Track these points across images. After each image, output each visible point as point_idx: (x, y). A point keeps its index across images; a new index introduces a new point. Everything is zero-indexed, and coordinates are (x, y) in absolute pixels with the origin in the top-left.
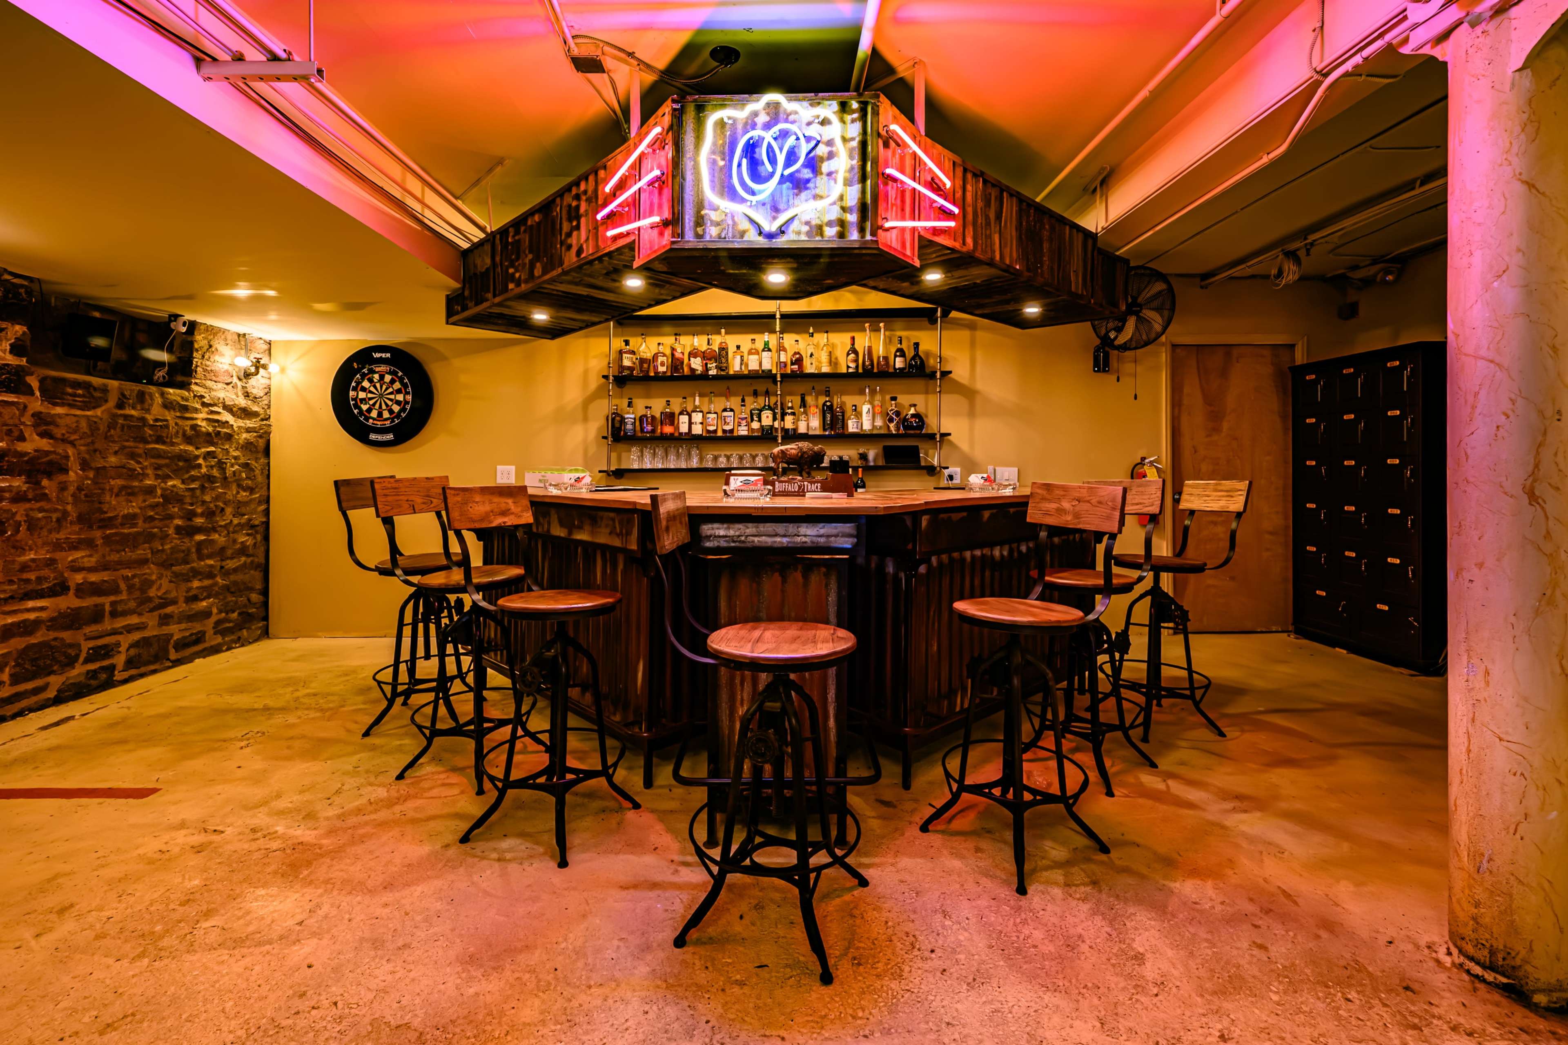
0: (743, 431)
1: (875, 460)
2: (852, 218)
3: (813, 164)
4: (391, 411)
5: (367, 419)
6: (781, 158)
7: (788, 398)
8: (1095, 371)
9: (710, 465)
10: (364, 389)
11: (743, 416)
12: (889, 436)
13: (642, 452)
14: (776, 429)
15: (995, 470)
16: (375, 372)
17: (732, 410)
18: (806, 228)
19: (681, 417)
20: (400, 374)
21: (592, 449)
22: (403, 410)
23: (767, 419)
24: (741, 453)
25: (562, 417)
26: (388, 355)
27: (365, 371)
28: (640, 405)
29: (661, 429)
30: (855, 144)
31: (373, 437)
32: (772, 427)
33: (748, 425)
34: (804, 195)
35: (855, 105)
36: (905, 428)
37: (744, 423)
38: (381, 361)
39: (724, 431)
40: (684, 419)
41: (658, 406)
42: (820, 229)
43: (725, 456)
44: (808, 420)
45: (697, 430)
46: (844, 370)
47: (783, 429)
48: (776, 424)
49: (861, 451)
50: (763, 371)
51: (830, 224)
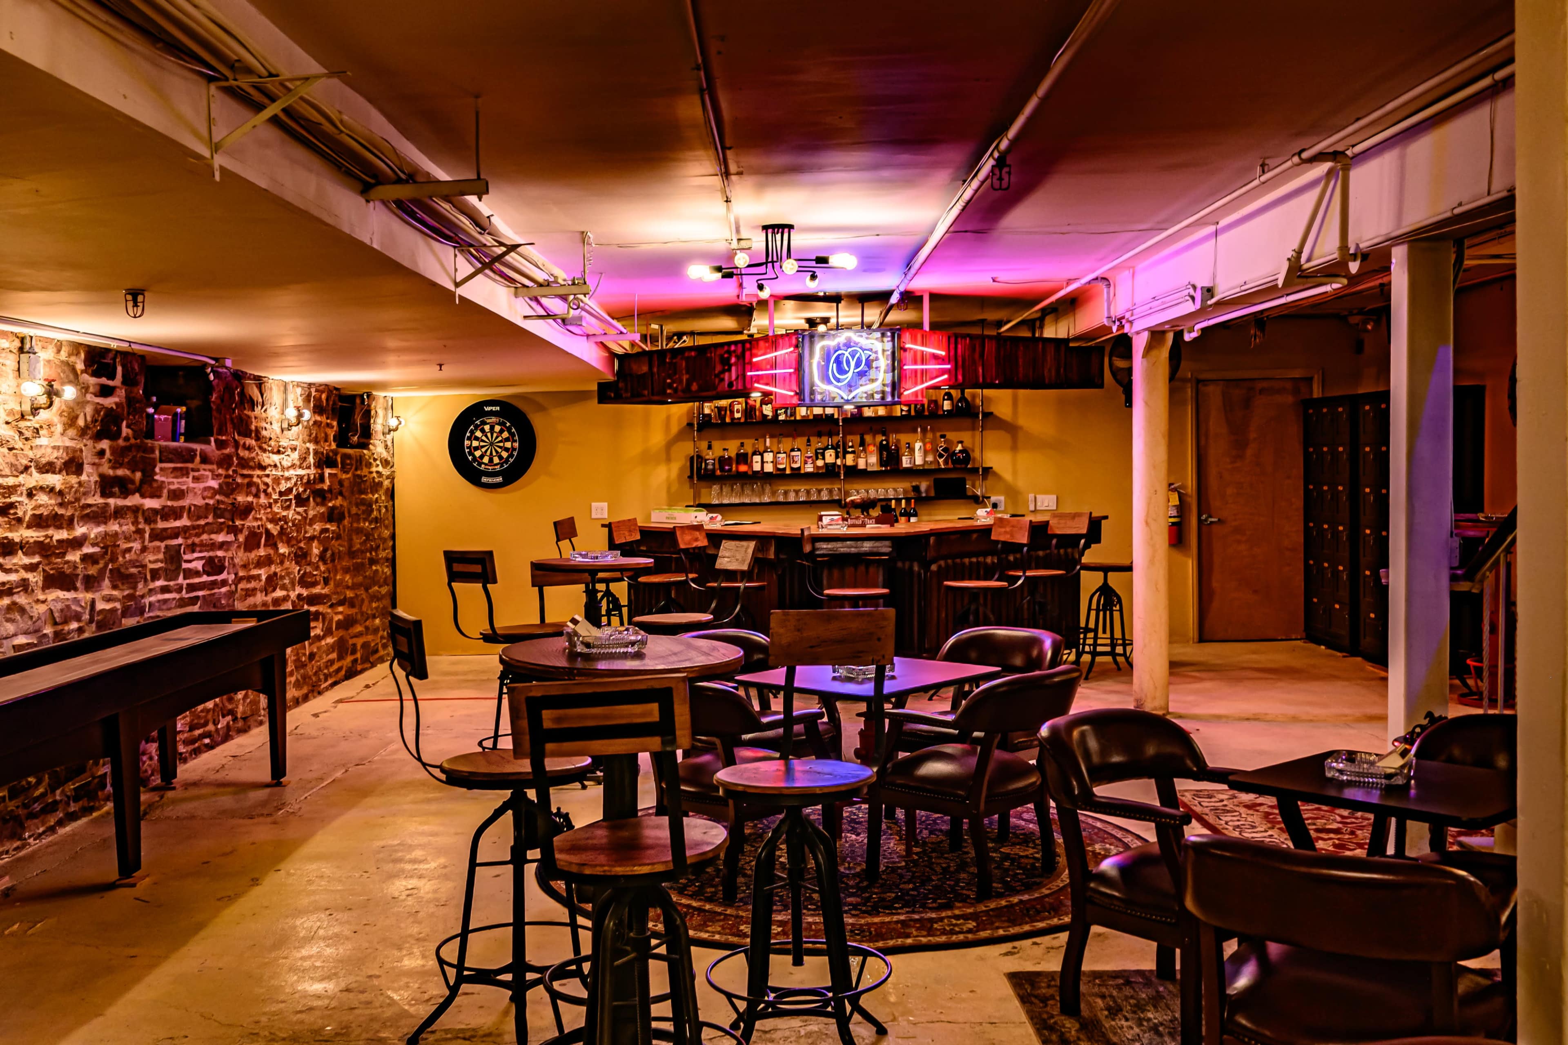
0: (809, 468)
1: (927, 491)
2: (888, 389)
3: (869, 363)
4: (500, 457)
5: (480, 464)
6: (853, 364)
7: (849, 437)
8: (1126, 406)
9: (781, 499)
10: (477, 439)
11: (809, 454)
12: (939, 470)
13: (721, 489)
14: (839, 467)
15: (1035, 498)
16: (486, 424)
17: (799, 450)
18: (865, 395)
19: (754, 457)
20: (508, 424)
21: (675, 487)
22: (511, 456)
23: (830, 456)
24: (808, 487)
25: (647, 459)
26: (498, 408)
27: (478, 422)
28: (718, 446)
29: (737, 468)
30: (889, 353)
31: (484, 479)
32: (835, 464)
33: (814, 463)
34: (864, 379)
35: (889, 334)
36: (953, 462)
37: (810, 461)
38: (492, 414)
39: (792, 469)
40: (757, 458)
41: (732, 447)
42: (872, 396)
43: (794, 491)
44: (866, 457)
45: (769, 468)
46: (899, 414)
47: (845, 465)
48: (839, 462)
49: (914, 484)
50: (826, 415)
51: (877, 392)
